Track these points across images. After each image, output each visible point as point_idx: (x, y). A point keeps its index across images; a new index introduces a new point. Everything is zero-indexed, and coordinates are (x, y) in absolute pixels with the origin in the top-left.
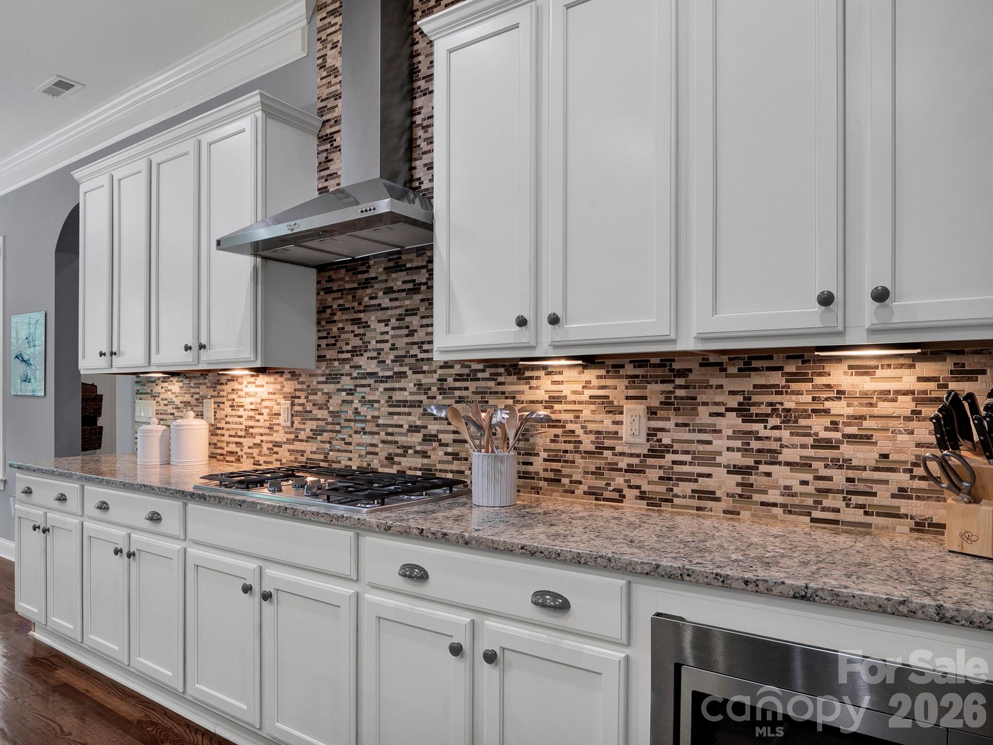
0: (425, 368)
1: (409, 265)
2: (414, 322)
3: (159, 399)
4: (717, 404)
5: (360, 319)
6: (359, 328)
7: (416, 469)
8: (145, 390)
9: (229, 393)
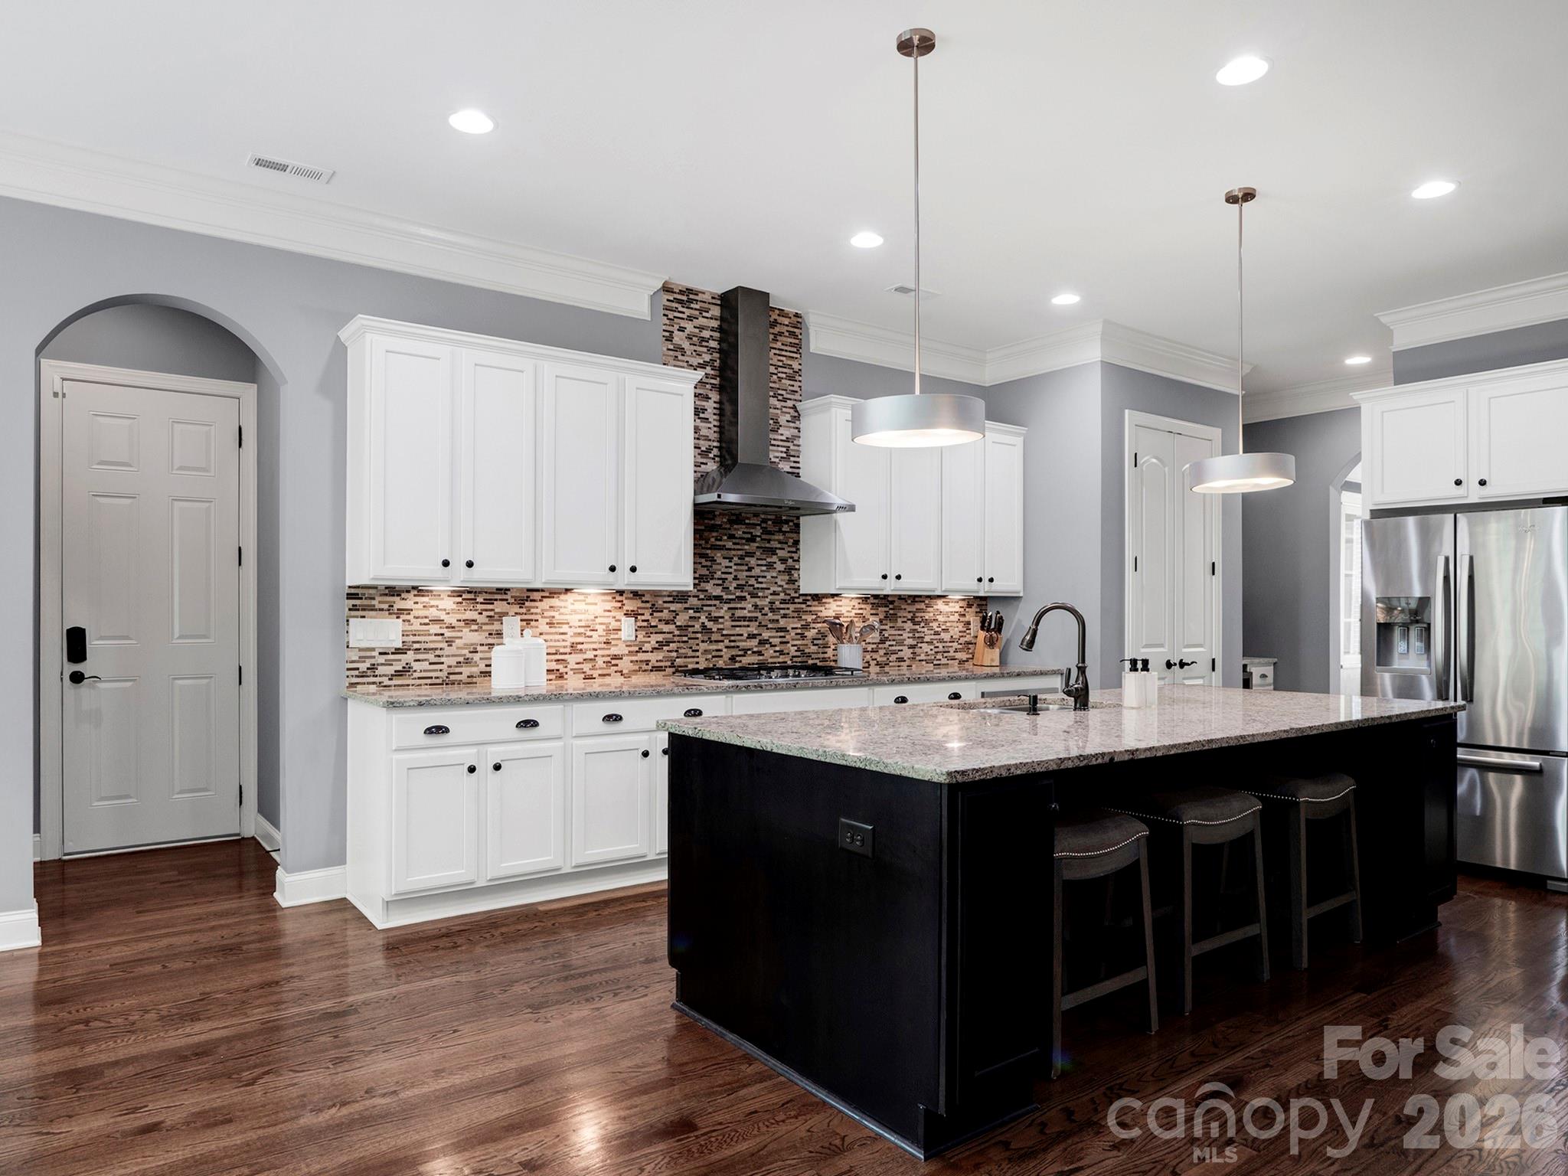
0: (760, 594)
1: (747, 521)
2: (752, 562)
3: (407, 617)
4: (904, 617)
5: (707, 554)
6: (706, 561)
7: (753, 664)
8: (374, 606)
9: (547, 610)
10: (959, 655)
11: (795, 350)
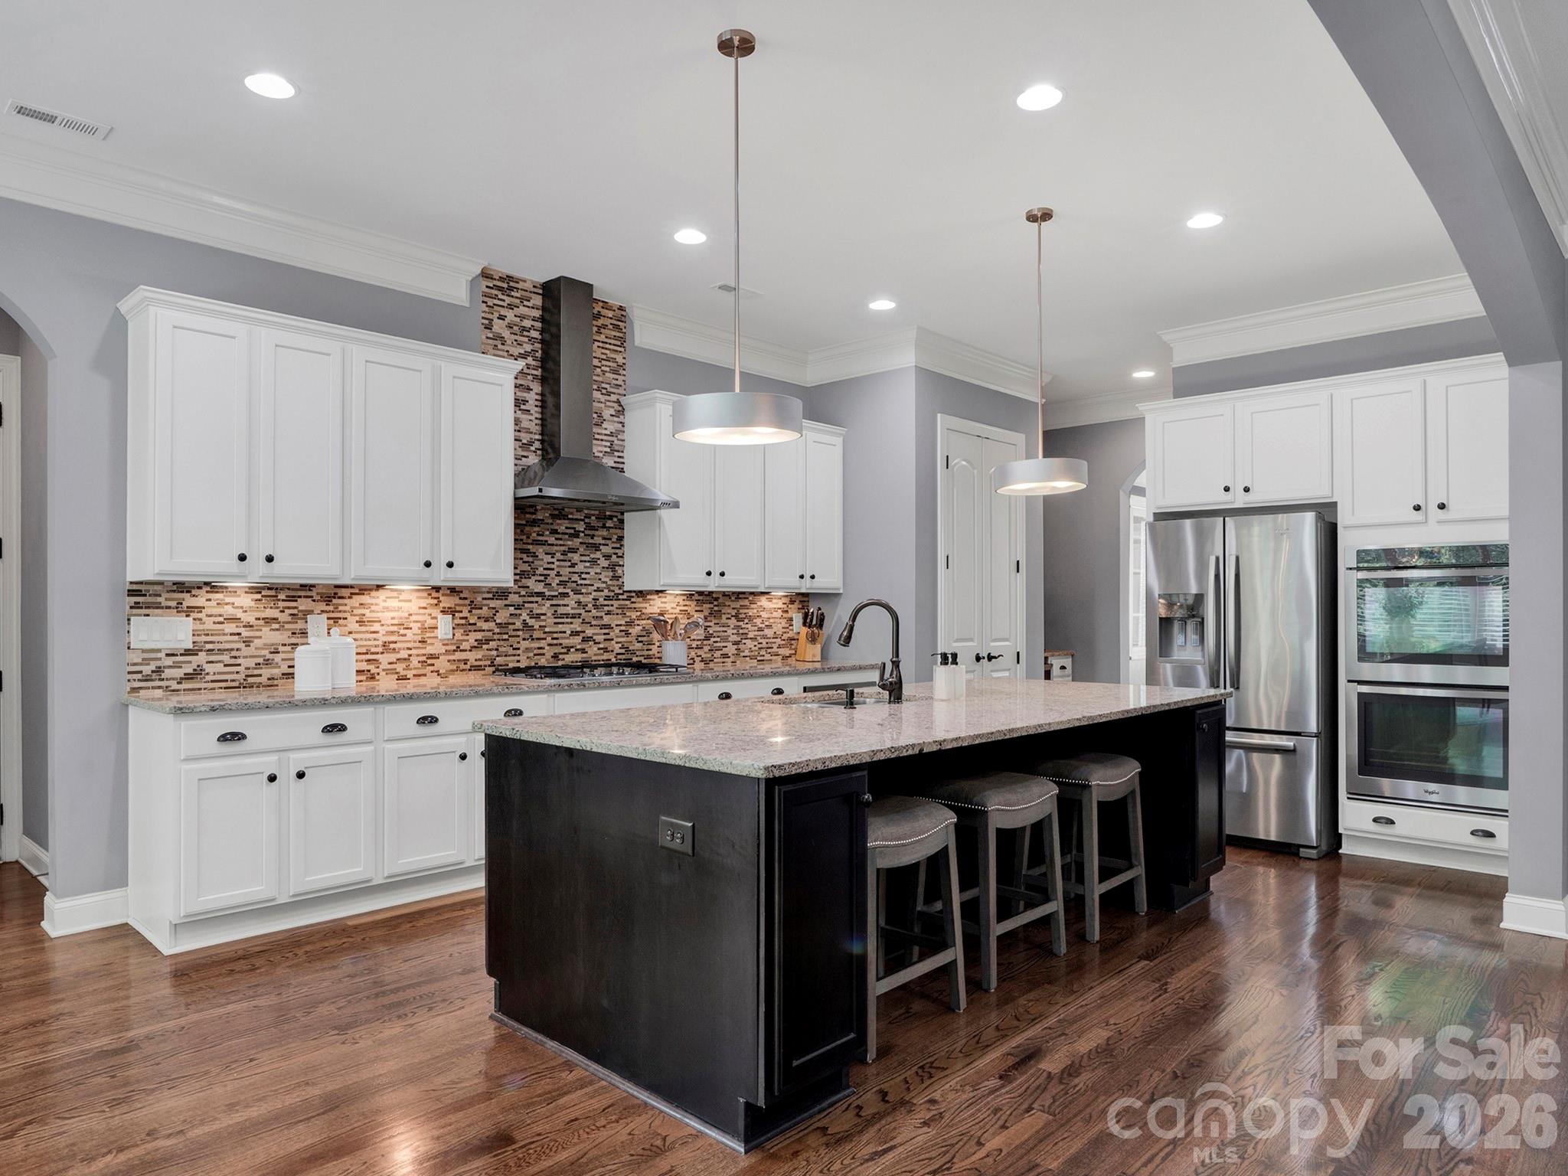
2: (575, 558)
3: (198, 615)
4: (728, 614)
5: (529, 550)
6: (527, 556)
7: (577, 662)
8: (160, 603)
9: (355, 608)
10: (782, 651)
11: (619, 343)
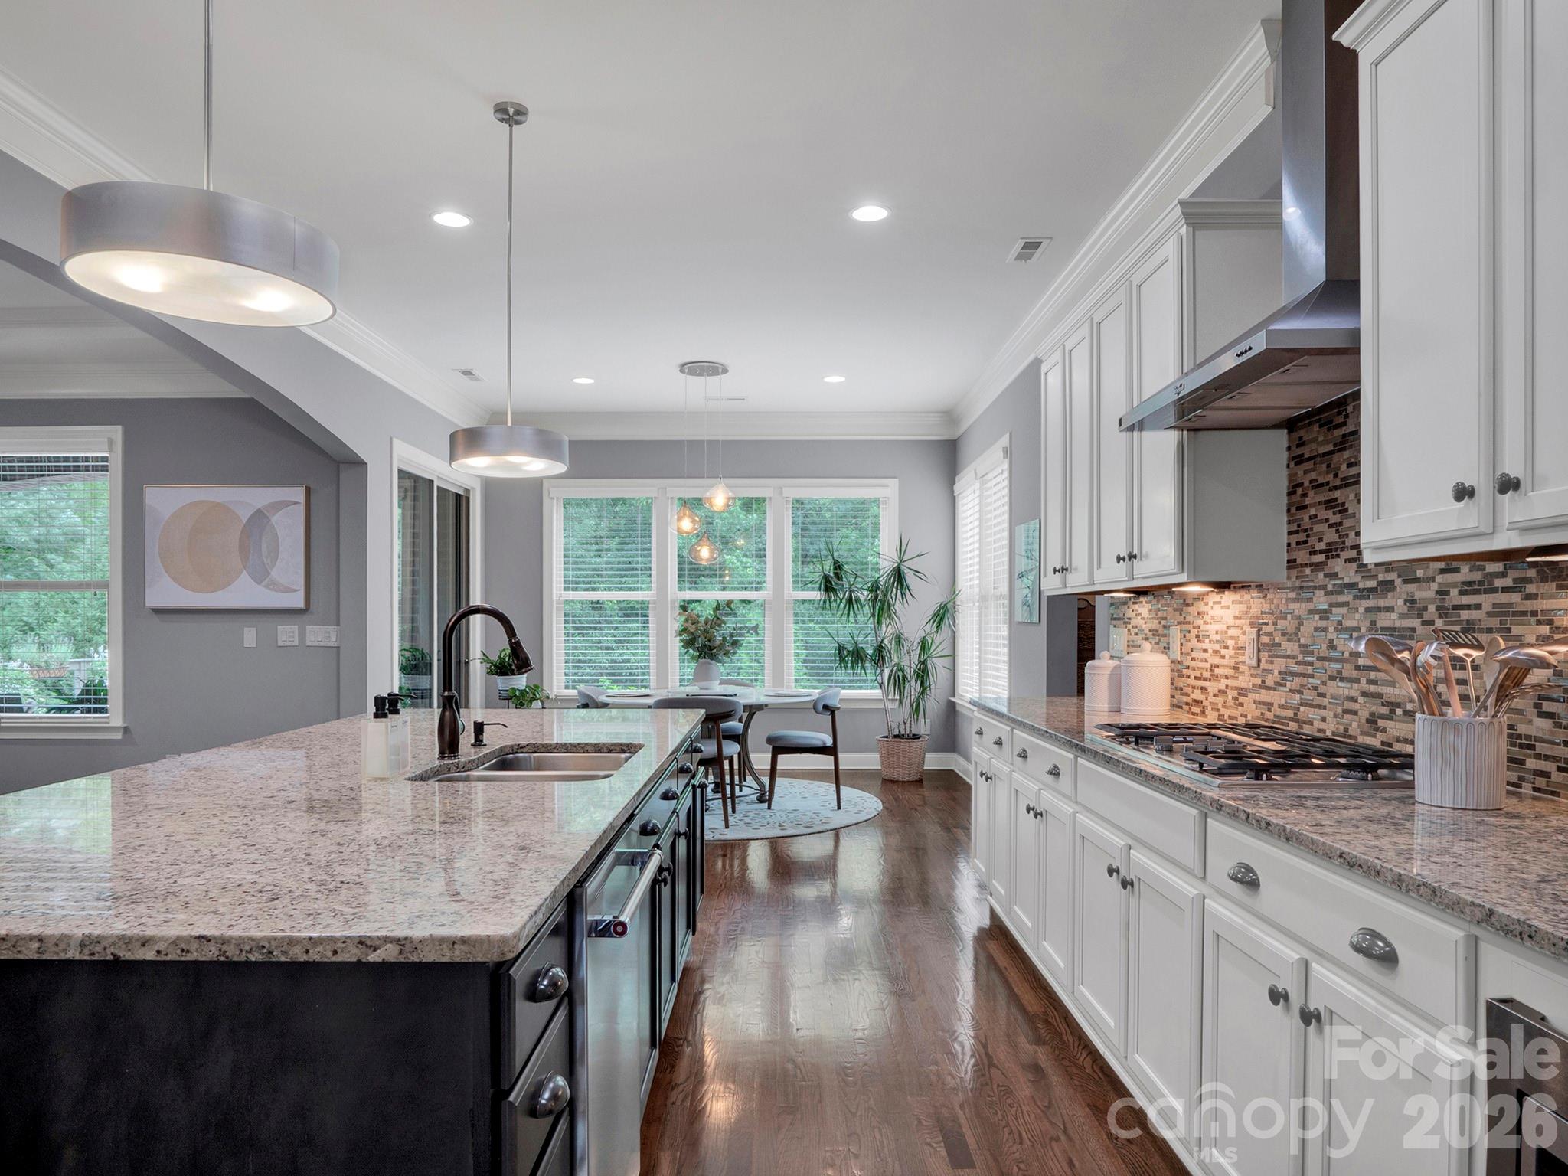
0: (1420, 573)
3: (1130, 626)
5: (1336, 500)
6: (1334, 514)
8: (1118, 615)
9: (1195, 618)
